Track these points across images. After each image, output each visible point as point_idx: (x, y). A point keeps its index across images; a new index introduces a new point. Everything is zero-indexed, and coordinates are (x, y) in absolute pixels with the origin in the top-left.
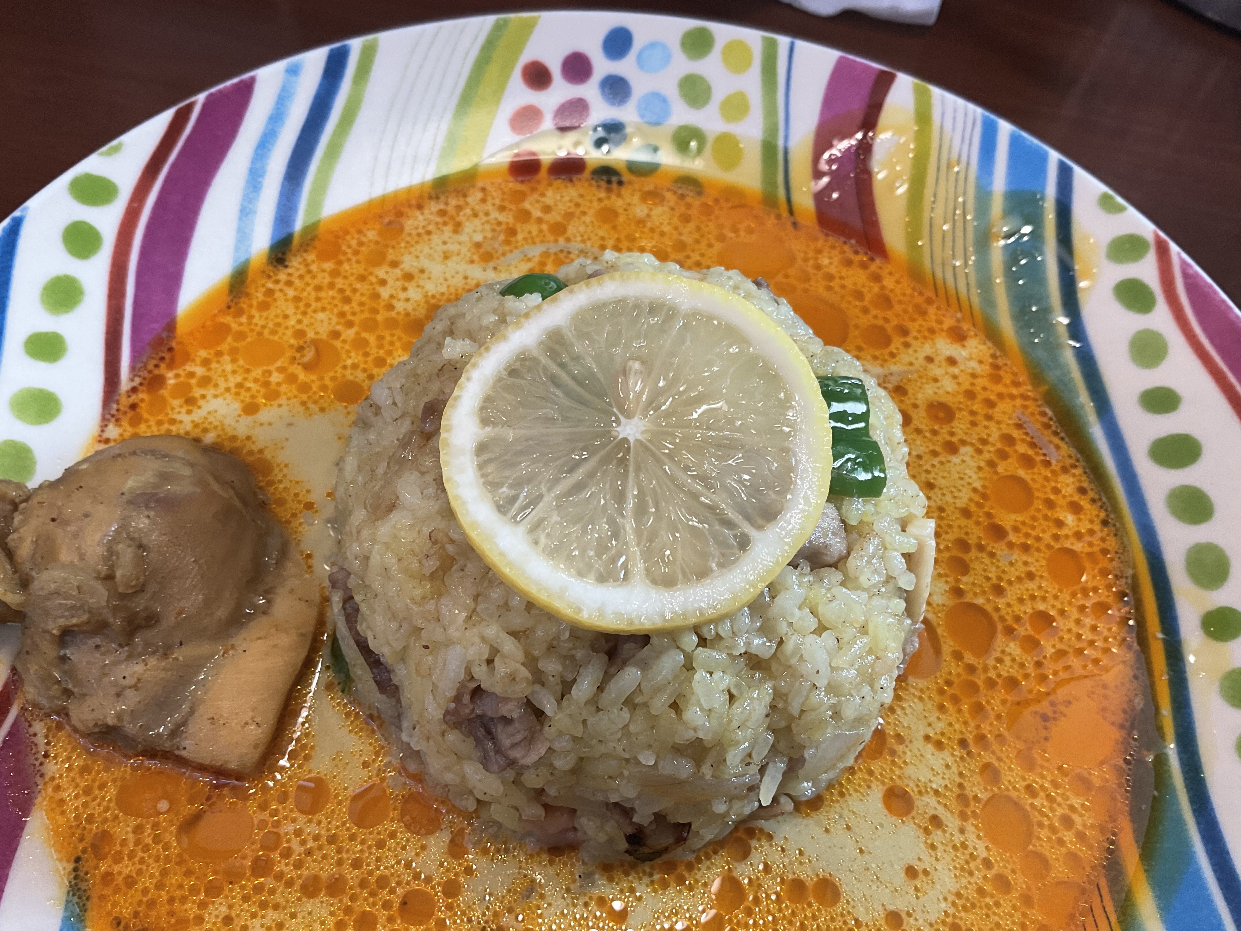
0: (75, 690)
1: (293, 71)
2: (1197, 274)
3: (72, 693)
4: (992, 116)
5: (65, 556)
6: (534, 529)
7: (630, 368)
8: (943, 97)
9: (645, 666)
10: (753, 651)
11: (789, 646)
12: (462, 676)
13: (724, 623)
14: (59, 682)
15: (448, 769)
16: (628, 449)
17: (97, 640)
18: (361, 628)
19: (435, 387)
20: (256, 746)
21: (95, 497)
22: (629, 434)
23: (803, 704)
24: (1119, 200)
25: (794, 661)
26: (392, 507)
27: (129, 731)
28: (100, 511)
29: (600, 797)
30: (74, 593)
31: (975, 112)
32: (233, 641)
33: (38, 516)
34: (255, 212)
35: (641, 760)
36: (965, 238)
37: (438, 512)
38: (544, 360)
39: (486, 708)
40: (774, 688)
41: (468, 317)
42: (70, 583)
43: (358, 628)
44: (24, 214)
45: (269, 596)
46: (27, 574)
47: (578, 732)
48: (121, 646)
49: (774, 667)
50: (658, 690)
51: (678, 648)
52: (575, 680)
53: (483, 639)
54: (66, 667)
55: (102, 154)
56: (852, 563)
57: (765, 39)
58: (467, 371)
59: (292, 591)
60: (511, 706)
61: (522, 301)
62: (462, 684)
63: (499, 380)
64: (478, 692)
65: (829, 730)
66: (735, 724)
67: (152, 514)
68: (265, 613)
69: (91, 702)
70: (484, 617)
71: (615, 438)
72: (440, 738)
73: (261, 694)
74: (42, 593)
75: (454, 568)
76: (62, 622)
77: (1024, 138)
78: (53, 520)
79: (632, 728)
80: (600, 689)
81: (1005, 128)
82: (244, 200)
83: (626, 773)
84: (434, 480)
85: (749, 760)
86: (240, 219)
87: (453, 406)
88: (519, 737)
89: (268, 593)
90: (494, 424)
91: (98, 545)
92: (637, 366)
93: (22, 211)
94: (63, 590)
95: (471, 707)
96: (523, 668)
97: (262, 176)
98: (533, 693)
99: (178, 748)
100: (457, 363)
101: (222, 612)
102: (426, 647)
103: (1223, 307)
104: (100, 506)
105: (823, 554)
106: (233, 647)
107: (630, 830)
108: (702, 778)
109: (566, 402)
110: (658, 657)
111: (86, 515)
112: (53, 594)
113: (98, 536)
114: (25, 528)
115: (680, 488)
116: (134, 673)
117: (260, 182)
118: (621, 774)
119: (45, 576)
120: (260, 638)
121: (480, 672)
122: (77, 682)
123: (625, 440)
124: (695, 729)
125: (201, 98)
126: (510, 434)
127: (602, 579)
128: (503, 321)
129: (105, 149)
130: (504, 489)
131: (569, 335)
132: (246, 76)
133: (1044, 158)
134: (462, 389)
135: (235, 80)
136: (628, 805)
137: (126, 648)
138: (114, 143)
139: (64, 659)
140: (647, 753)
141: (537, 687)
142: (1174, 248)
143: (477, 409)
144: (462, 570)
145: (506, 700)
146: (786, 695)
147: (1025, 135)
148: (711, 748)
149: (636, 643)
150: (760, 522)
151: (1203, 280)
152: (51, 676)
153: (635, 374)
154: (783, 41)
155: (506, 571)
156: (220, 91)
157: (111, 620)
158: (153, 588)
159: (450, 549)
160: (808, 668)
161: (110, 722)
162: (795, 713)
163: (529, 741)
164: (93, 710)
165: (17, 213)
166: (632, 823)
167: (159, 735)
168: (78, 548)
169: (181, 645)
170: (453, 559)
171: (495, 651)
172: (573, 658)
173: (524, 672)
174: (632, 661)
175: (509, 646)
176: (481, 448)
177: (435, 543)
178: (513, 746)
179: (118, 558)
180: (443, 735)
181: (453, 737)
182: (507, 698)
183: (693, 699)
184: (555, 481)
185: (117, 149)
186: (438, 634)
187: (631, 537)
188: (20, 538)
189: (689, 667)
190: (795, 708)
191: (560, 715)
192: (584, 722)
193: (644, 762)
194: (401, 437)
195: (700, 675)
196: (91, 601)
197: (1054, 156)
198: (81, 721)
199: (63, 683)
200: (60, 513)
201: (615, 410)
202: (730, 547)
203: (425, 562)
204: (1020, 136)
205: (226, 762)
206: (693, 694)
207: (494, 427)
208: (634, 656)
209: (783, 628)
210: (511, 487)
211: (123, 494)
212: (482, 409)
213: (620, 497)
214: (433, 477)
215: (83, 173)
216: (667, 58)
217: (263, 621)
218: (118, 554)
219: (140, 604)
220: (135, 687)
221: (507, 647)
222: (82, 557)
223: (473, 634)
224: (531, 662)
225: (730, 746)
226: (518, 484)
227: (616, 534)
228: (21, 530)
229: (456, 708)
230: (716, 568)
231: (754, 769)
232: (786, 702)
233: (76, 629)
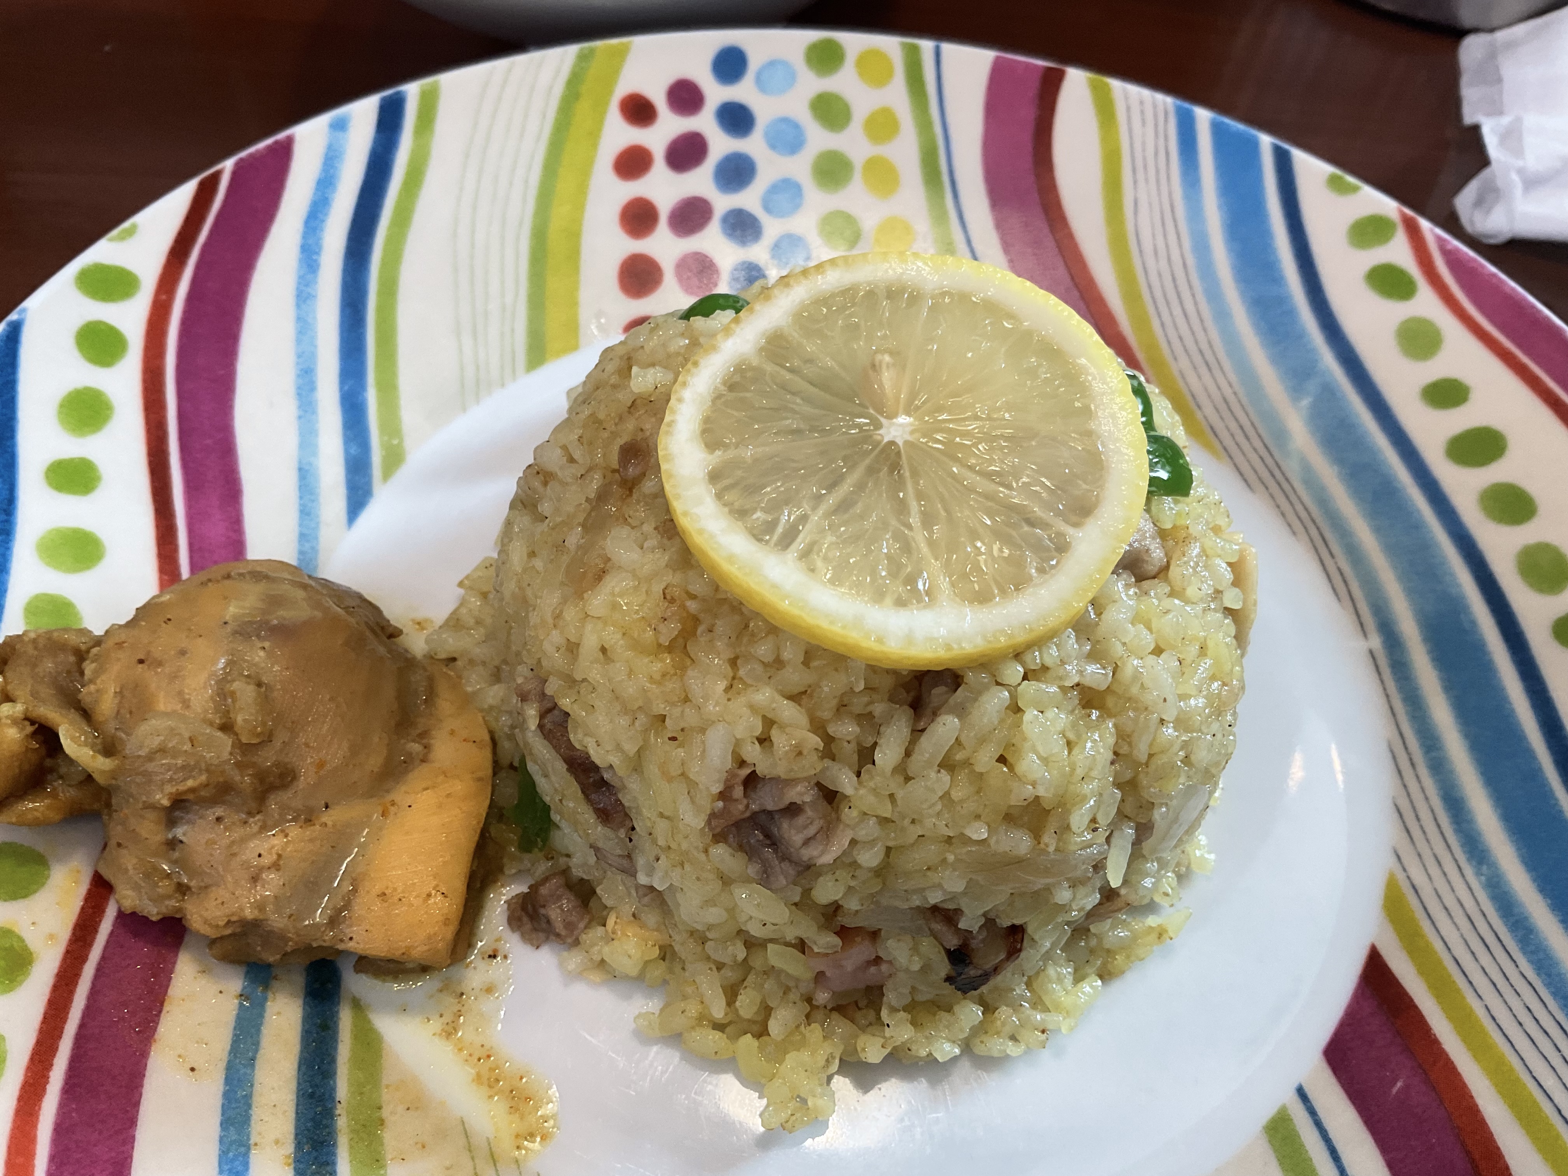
0: (193, 884)
1: (340, 126)
2: (1457, 250)
3: (188, 888)
4: (1187, 105)
5: (164, 703)
6: (805, 554)
7: (881, 362)
8: (1124, 90)
9: (961, 712)
10: (1087, 682)
11: (1127, 672)
12: (729, 764)
13: (1050, 648)
14: (168, 876)
15: (709, 902)
16: (899, 454)
17: (219, 811)
18: (576, 738)
19: (630, 425)
20: (446, 922)
21: (190, 630)
22: (894, 437)
23: (1151, 745)
24: (1351, 179)
25: (1135, 690)
26: (600, 575)
27: (275, 924)
28: (201, 647)
29: (916, 901)
30: (185, 748)
31: (1165, 103)
32: (392, 796)
33: (119, 660)
34: (315, 297)
35: (970, 835)
36: (1180, 246)
37: (667, 566)
38: (769, 368)
39: (767, 800)
40: (1115, 726)
41: (647, 349)
42: (180, 734)
43: (571, 736)
44: (23, 316)
45: (424, 741)
46: (113, 737)
47: (886, 811)
48: (250, 814)
49: (1110, 702)
50: (982, 741)
51: (998, 684)
52: (875, 744)
53: (753, 708)
54: (176, 855)
55: (111, 240)
56: (1174, 572)
57: (904, 46)
58: (676, 392)
59: (452, 733)
60: (799, 788)
61: (714, 319)
62: (731, 774)
63: (717, 397)
64: (752, 781)
65: (1182, 780)
66: (1080, 772)
67: (267, 644)
68: (423, 761)
69: (221, 893)
70: (749, 681)
71: (879, 443)
72: (703, 857)
73: (441, 856)
74: (142, 753)
75: (700, 630)
76: (170, 789)
77: (1228, 125)
78: (141, 661)
79: (956, 795)
80: (908, 754)
81: (1203, 116)
82: (299, 283)
83: (951, 858)
84: (655, 529)
85: (1094, 826)
86: (298, 306)
87: (667, 433)
88: (812, 831)
89: (424, 735)
90: (726, 446)
91: (205, 687)
92: (887, 358)
93: (20, 313)
94: (170, 745)
95: (745, 801)
96: (811, 735)
97: (318, 253)
98: (824, 770)
99: (342, 941)
100: (650, 396)
101: (374, 761)
102: (673, 739)
103: (1494, 281)
104: (200, 640)
105: (1143, 561)
106: (393, 803)
107: (953, 942)
108: (1044, 852)
109: (807, 409)
110: (976, 700)
111: (183, 653)
112: (156, 752)
113: (203, 677)
114: (104, 677)
115: (971, 490)
116: (273, 847)
117: (316, 261)
118: (944, 860)
119: (143, 729)
120: (427, 789)
121: (752, 752)
122: (192, 873)
123: (892, 443)
124: (1034, 784)
125: (228, 165)
126: (748, 453)
127: (901, 603)
128: (695, 344)
129: (115, 233)
130: (759, 514)
131: (795, 335)
132: (281, 136)
133: (1255, 145)
134: (673, 412)
135: (269, 141)
136: (951, 906)
137: (258, 817)
138: (126, 225)
139: (173, 844)
140: (977, 824)
141: (827, 762)
142: (1425, 224)
143: (698, 432)
144: (711, 631)
145: (790, 782)
146: (1129, 736)
147: (1227, 121)
148: (1049, 811)
149: (946, 686)
150: (1074, 519)
151: (1466, 254)
152: (156, 869)
153: (888, 367)
154: (926, 45)
155: (785, 605)
156: (251, 155)
157: (238, 778)
158: (281, 736)
159: (692, 606)
160: (1152, 697)
161: (249, 913)
162: (1143, 758)
163: (827, 831)
164: (223, 903)
165: (13, 316)
166: (958, 931)
167: (315, 926)
168: (180, 693)
169: (327, 807)
170: (696, 620)
171: (769, 723)
172: (870, 716)
173: (815, 741)
174: (943, 710)
175: (788, 711)
176: (714, 477)
177: (672, 601)
178: (807, 842)
179: (234, 701)
180: (706, 851)
181: (720, 851)
182: (793, 780)
183: (1027, 745)
184: (819, 498)
185: (131, 232)
186: (691, 718)
187: (925, 549)
188: (98, 691)
189: (1016, 709)
190: (1141, 752)
191: (862, 792)
192: (892, 796)
193: (975, 837)
194: (592, 496)
195: (1030, 714)
196: (208, 756)
197: (1266, 141)
198: (206, 922)
199: (173, 876)
200: (149, 652)
201: (872, 411)
202: (1048, 549)
203: (662, 628)
204: (1223, 123)
205: (408, 948)
206: (1025, 739)
207: (724, 451)
208: (946, 701)
209: (1118, 650)
210: (765, 510)
211: (226, 623)
212: (704, 432)
213: (902, 508)
214: (654, 526)
215: (91, 263)
216: (791, 77)
217: (424, 768)
218: (233, 694)
219: (267, 758)
220: (276, 866)
221: (787, 713)
222: (186, 704)
223: (739, 705)
224: (818, 727)
225: (1074, 805)
226: (775, 507)
227: (907, 547)
228: (98, 681)
229: (725, 807)
230: (1035, 575)
231: (1102, 835)
232: (1130, 744)
233: (191, 797)
